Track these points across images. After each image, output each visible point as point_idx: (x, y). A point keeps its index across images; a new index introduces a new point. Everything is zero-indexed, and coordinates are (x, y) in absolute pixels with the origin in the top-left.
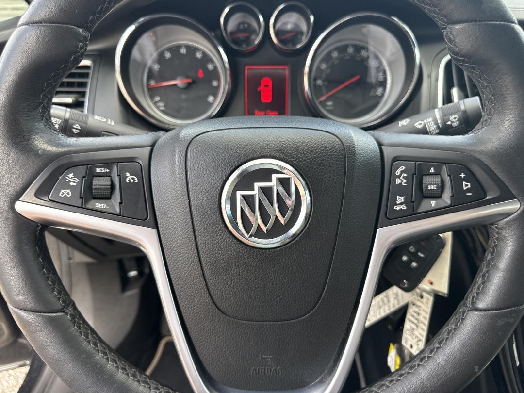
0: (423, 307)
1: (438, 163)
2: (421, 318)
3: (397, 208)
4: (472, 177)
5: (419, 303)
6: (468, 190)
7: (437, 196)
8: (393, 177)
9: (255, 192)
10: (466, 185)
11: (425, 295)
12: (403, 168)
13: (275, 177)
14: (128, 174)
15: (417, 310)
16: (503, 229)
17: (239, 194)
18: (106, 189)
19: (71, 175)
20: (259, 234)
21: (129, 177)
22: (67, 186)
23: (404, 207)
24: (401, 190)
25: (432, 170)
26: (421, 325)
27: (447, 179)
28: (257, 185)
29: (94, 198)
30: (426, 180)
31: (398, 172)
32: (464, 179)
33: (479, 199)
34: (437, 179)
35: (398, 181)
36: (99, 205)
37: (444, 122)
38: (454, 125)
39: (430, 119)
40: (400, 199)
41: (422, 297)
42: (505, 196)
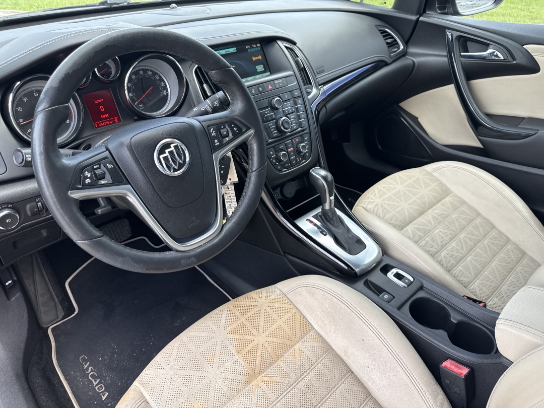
0: (231, 192)
1: (223, 123)
2: (232, 197)
3: (216, 144)
4: (236, 126)
5: (228, 192)
6: (236, 130)
7: (227, 136)
8: (210, 134)
9: (167, 154)
10: (235, 129)
11: (229, 186)
12: (212, 129)
13: (172, 146)
14: (108, 165)
15: (229, 195)
16: (251, 140)
17: (161, 157)
18: (103, 174)
19: (86, 172)
20: (175, 170)
21: (110, 166)
22: (87, 178)
23: (218, 143)
24: (215, 138)
25: (222, 127)
26: (233, 200)
27: (228, 129)
28: (167, 151)
29: (99, 180)
30: (222, 131)
31: (211, 131)
32: (234, 127)
33: (241, 133)
34: (225, 130)
35: (213, 135)
36: (103, 182)
37: (213, 105)
38: (217, 105)
39: (207, 105)
40: (216, 141)
41: (228, 188)
42: (248, 129)
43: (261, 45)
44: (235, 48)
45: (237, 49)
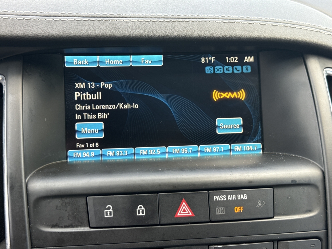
43: (257, 59)
44: (161, 57)
45: (164, 60)
